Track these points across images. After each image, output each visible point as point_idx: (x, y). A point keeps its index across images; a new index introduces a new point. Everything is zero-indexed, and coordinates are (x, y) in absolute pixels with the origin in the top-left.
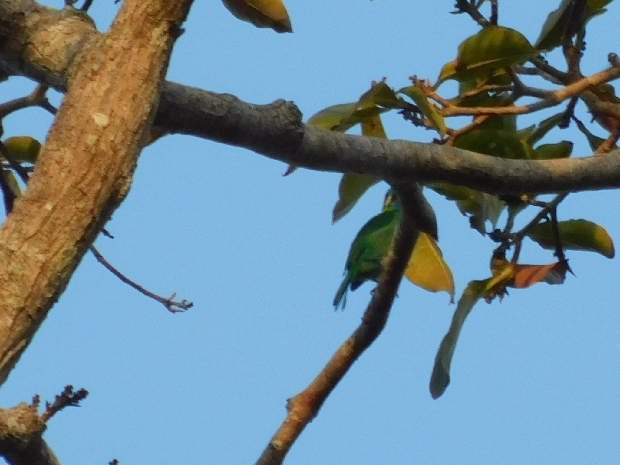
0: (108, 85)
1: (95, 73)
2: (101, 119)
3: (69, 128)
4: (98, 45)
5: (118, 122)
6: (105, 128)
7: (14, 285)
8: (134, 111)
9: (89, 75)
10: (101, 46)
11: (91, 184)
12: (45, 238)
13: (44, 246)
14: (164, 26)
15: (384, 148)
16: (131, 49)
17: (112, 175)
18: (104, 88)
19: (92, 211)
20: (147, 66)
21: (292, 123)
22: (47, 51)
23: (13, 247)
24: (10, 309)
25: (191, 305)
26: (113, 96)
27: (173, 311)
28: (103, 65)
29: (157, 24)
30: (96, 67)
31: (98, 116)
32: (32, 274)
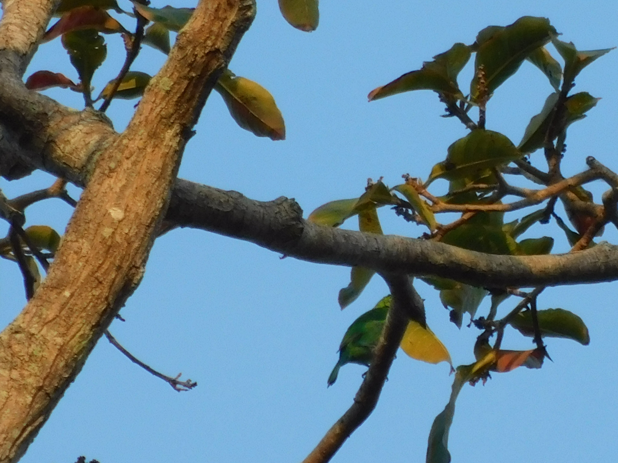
0: (124, 182)
1: (111, 171)
2: (117, 214)
3: (87, 221)
4: (115, 144)
5: (132, 216)
6: (120, 222)
7: (33, 365)
8: (147, 206)
9: (106, 172)
10: (118, 146)
11: (106, 273)
12: (63, 323)
13: (62, 330)
14: (176, 128)
15: (377, 242)
16: (146, 149)
17: (125, 265)
18: (120, 185)
19: (107, 298)
20: (160, 165)
21: (293, 219)
22: (68, 149)
23: (33, 331)
24: (30, 388)
25: (195, 385)
26: (128, 192)
27: (179, 390)
28: (119, 163)
29: (170, 126)
30: (113, 165)
31: (114, 210)
32: (50, 355)
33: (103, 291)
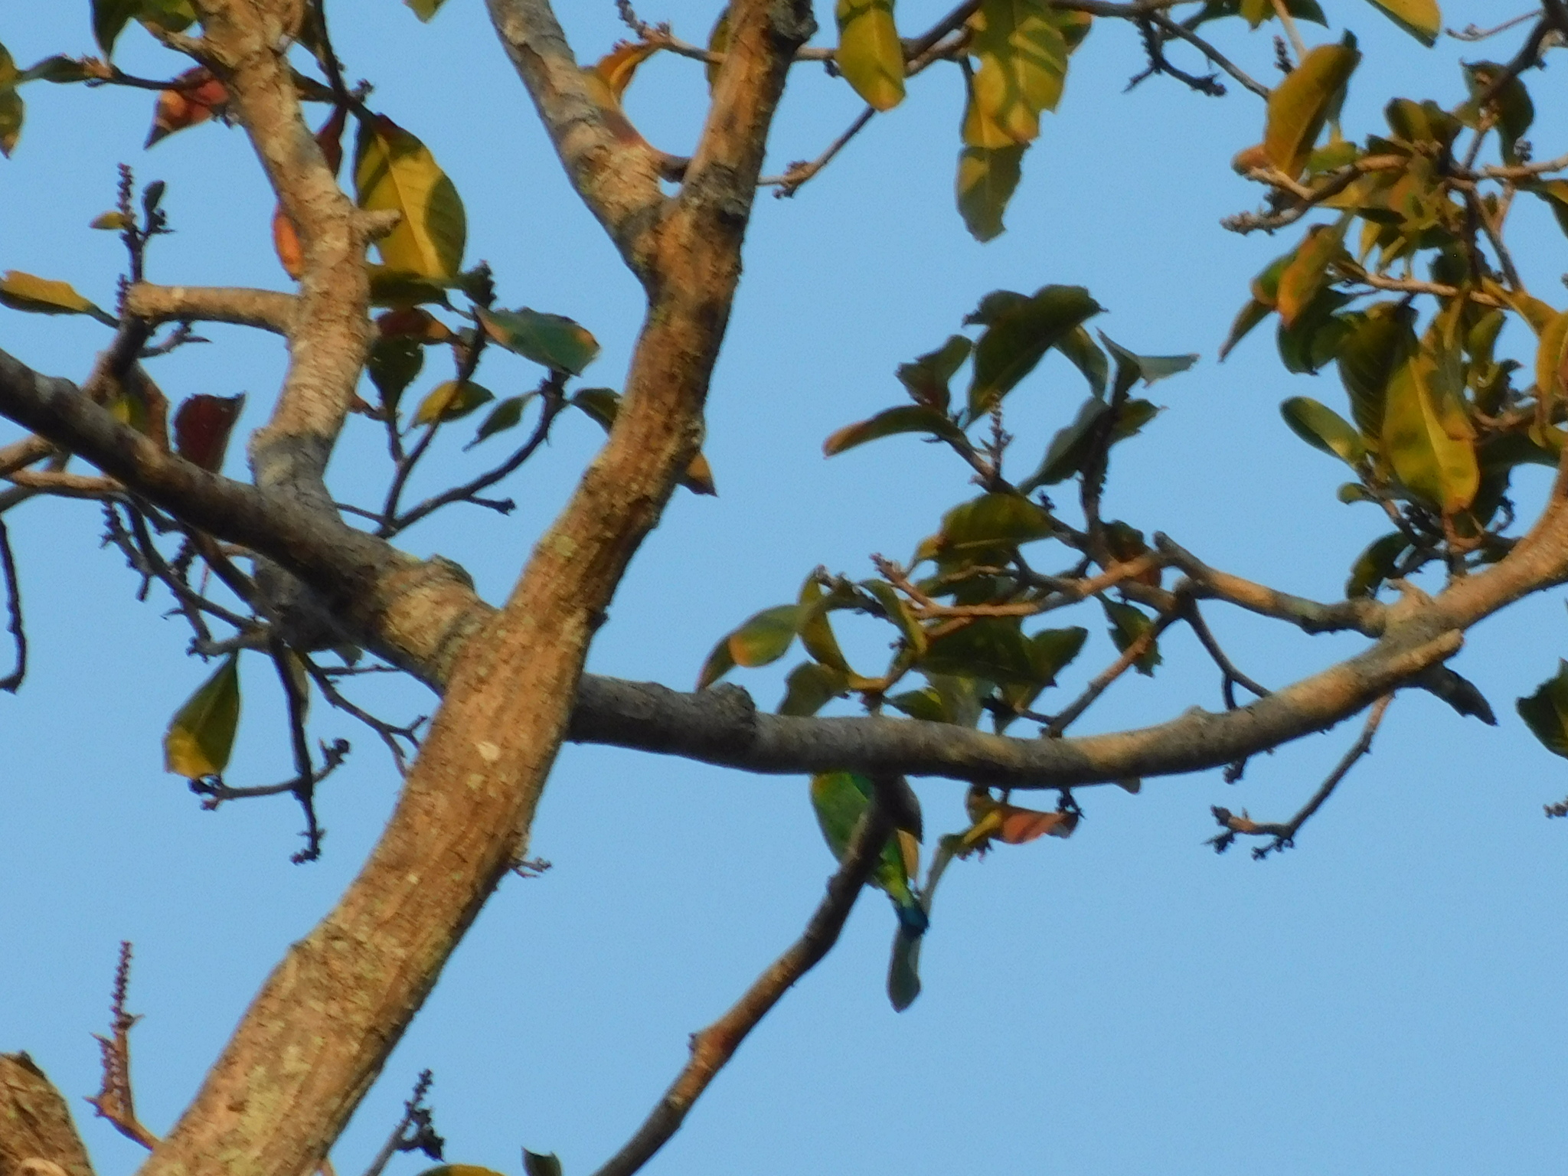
0: (500, 700)
1: (481, 681)
2: (489, 751)
3: (443, 762)
4: (485, 635)
5: (513, 755)
6: (494, 764)
7: (361, 993)
8: (535, 740)
9: (473, 682)
10: (491, 638)
11: (474, 846)
12: (407, 925)
13: (405, 936)
14: (581, 615)
15: (860, 734)
16: (533, 648)
17: (502, 833)
18: (494, 704)
19: (473, 886)
20: (555, 672)
21: (743, 720)
22: (407, 625)
23: (361, 937)
24: (356, 1030)
25: (548, 866)
26: (507, 717)
27: (523, 875)
28: (493, 668)
29: (570, 612)
30: (483, 671)
31: (484, 745)
32: (387, 977)
33: (468, 874)
